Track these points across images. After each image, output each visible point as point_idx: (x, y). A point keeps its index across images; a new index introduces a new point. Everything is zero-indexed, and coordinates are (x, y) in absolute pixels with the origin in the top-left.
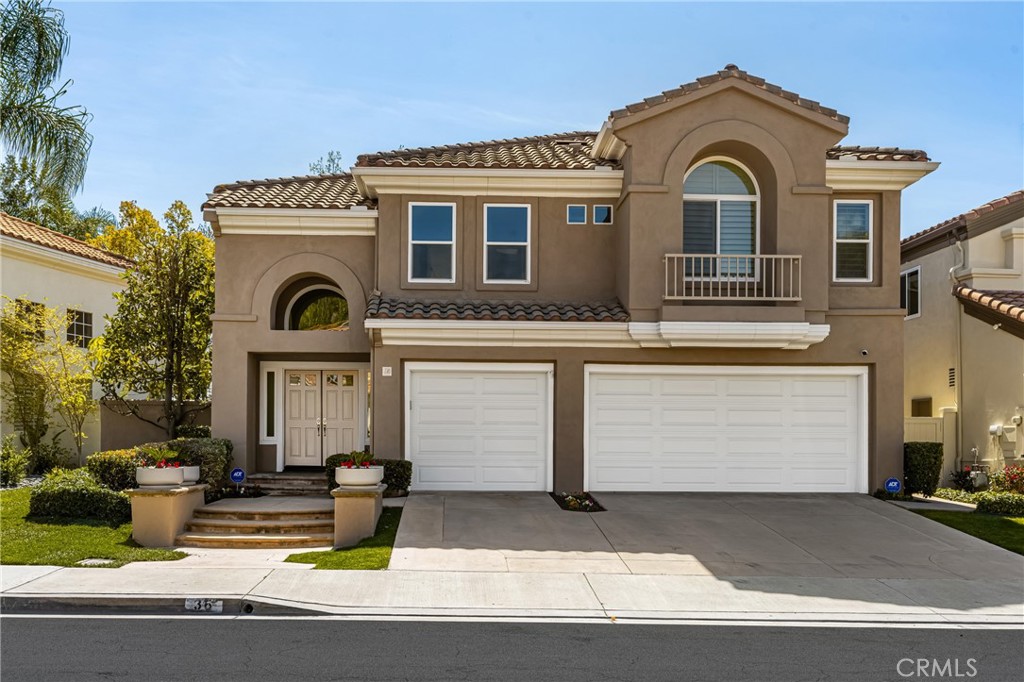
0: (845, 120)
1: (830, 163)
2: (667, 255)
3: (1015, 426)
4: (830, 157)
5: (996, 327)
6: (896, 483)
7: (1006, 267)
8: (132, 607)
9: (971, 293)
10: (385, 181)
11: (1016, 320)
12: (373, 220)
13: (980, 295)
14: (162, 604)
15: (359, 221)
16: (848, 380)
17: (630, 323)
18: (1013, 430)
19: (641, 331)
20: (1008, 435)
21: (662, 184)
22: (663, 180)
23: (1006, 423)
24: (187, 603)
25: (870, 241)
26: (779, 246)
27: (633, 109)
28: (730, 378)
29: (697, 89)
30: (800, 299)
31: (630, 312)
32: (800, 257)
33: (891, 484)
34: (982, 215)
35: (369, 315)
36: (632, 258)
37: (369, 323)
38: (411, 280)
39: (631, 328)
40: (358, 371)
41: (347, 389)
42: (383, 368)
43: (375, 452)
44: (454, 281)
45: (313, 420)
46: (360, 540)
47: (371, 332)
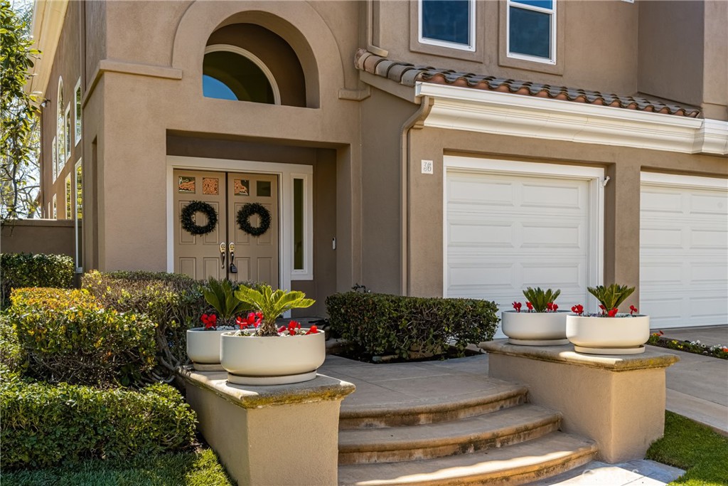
17: (705, 120)
31: (703, 106)
35: (420, 76)
36: (706, 39)
37: (425, 89)
38: (422, 40)
39: (706, 125)
40: (278, 176)
41: (262, 201)
42: (422, 161)
43: (412, 288)
44: (473, 49)
45: (215, 243)
46: (648, 446)
47: (427, 102)
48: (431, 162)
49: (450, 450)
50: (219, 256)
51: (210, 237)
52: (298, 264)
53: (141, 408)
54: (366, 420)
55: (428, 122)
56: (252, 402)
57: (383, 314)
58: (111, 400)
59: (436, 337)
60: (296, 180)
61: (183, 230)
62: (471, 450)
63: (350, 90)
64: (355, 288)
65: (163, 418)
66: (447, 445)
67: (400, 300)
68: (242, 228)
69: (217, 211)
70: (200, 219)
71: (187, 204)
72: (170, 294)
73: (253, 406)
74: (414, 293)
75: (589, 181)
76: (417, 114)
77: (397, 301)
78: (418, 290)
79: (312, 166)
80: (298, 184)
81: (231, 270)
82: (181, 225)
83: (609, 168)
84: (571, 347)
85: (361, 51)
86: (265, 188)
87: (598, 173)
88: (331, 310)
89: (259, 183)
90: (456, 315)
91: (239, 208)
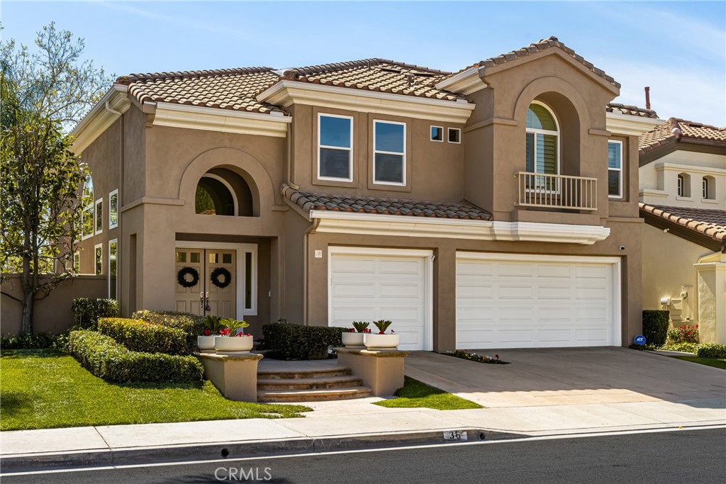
0: (618, 86)
1: (608, 114)
2: (520, 173)
3: (681, 299)
4: (608, 110)
5: (666, 231)
6: (642, 339)
7: (658, 189)
8: (411, 440)
9: (644, 206)
10: (301, 94)
11: (685, 227)
12: (286, 125)
13: (652, 208)
14: (429, 436)
15: (276, 123)
16: (607, 266)
17: (495, 222)
18: (680, 301)
19: (502, 228)
20: (675, 305)
21: (513, 119)
22: (513, 117)
23: (673, 296)
24: (445, 435)
25: (621, 170)
26: (581, 170)
27: (495, 61)
28: (540, 264)
29: (535, 52)
30: (596, 209)
31: (494, 213)
32: (596, 179)
33: (638, 340)
34: (646, 152)
35: (313, 207)
36: (495, 173)
37: (315, 214)
38: (319, 178)
39: (495, 225)
40: (236, 251)
41: (226, 266)
42: (316, 251)
43: (309, 321)
44: (352, 181)
45: (197, 293)
46: (395, 391)
47: (316, 222)
48: (321, 251)
49: (305, 387)
50: (199, 299)
51: (194, 288)
52: (248, 306)
53: (184, 362)
54: (272, 376)
55: (318, 230)
56: (226, 359)
57: (290, 334)
58: (175, 359)
59: (318, 347)
60: (247, 253)
61: (179, 285)
62: (315, 388)
63: (279, 205)
64: (280, 321)
65: (192, 366)
66: (304, 384)
67: (298, 327)
68: (214, 283)
69: (198, 272)
70: (189, 278)
71: (181, 268)
72: (190, 322)
73: (226, 360)
74: (311, 324)
75: (425, 257)
76: (311, 227)
77: (297, 327)
78: (312, 322)
79: (257, 245)
80: (248, 256)
81: (207, 308)
82: (177, 281)
83: (435, 250)
84: (366, 348)
85: (284, 185)
86: (228, 258)
87: (429, 253)
88: (265, 333)
89: (224, 255)
90: (329, 336)
91: (212, 271)
